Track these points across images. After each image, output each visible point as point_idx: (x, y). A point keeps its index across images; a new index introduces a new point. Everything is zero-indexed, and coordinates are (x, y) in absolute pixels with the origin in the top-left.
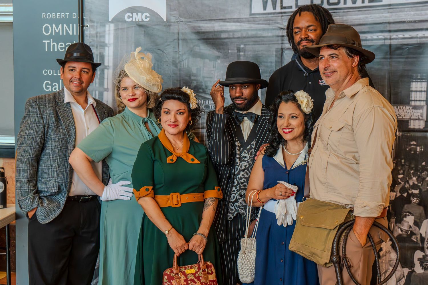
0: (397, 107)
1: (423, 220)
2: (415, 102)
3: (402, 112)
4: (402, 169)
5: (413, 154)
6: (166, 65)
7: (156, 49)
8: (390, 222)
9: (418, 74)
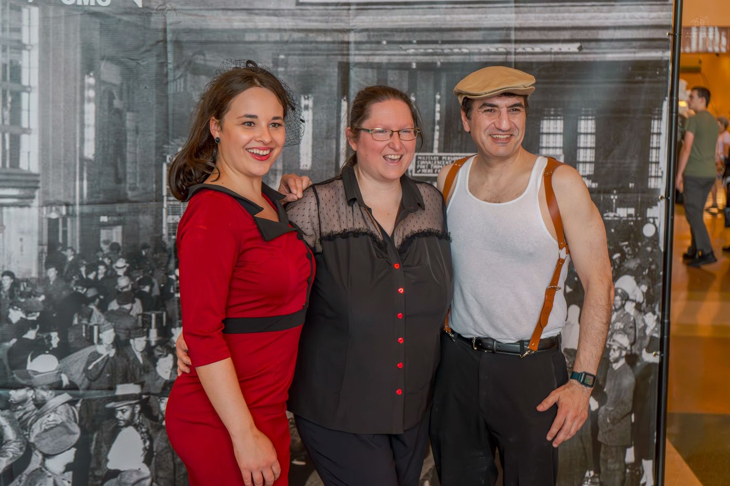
2: (548, 149)
6: (144, 87)
7: (123, 57)
9: (551, 108)
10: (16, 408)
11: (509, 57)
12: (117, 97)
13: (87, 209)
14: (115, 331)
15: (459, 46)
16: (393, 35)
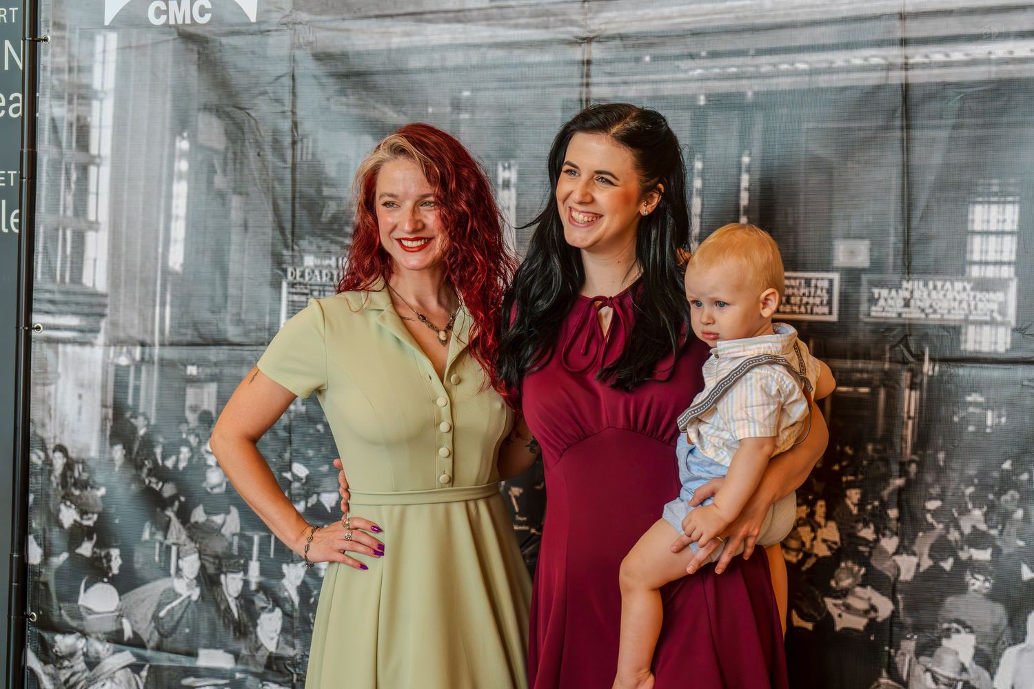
0: (926, 285)
1: (1005, 648)
2: (983, 268)
3: (941, 300)
4: (936, 481)
5: (972, 433)
6: (256, 153)
7: (228, 106)
8: (900, 652)
9: (991, 178)
10: (62, 664)
11: (890, 74)
12: (219, 171)
13: (171, 353)
14: (200, 558)
15: (791, 57)
16: (663, 44)
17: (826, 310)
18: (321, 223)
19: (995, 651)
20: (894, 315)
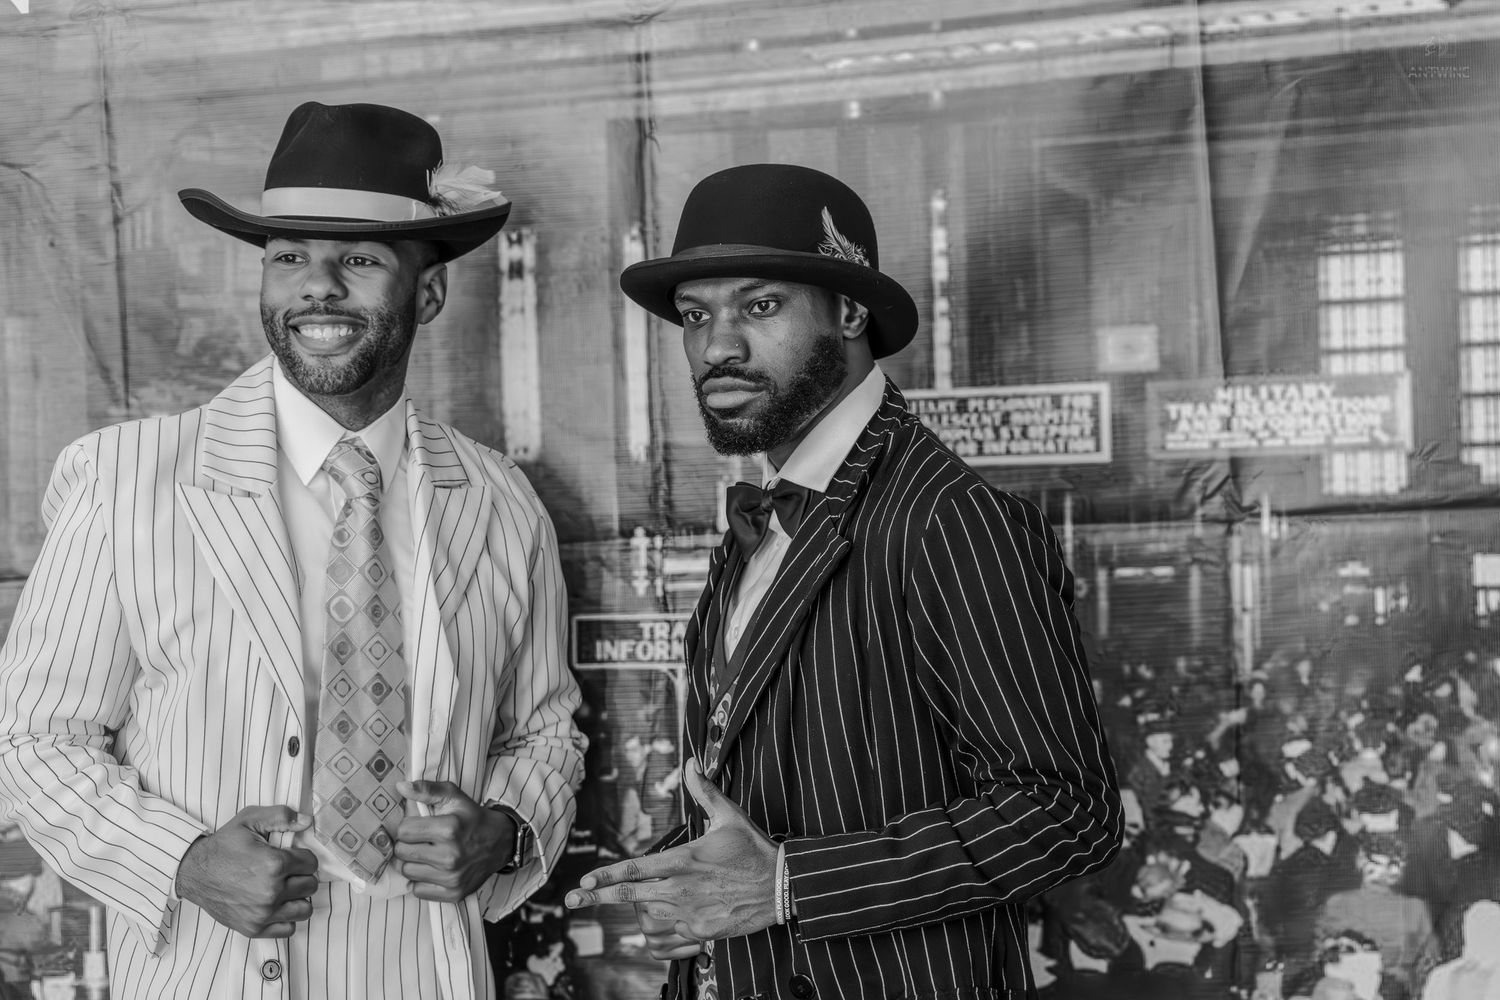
0: (1255, 393)
1: (1431, 969)
2: (1350, 359)
3: (1282, 416)
4: (1299, 709)
5: (1354, 627)
6: (47, 243)
8: (1256, 994)
9: (1353, 213)
11: (1179, 51)
15: (1004, 31)
17: (1090, 444)
18: (178, 356)
19: (1414, 976)
20: (1205, 445)
